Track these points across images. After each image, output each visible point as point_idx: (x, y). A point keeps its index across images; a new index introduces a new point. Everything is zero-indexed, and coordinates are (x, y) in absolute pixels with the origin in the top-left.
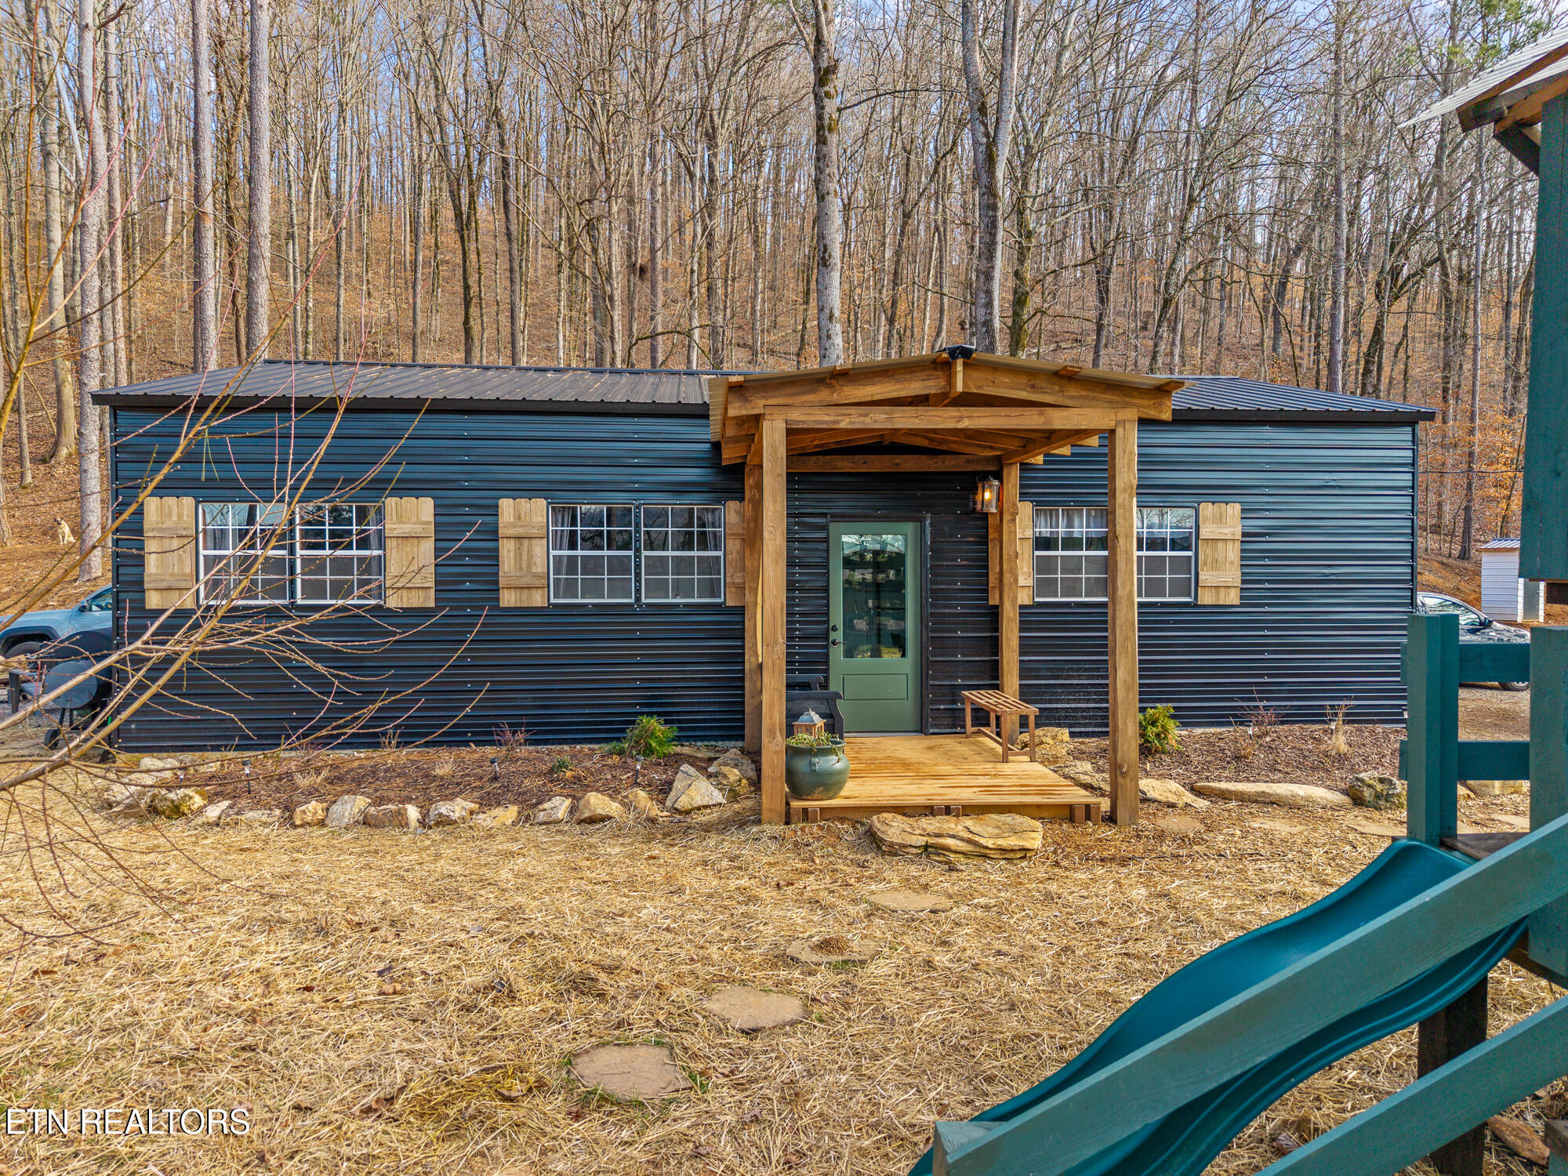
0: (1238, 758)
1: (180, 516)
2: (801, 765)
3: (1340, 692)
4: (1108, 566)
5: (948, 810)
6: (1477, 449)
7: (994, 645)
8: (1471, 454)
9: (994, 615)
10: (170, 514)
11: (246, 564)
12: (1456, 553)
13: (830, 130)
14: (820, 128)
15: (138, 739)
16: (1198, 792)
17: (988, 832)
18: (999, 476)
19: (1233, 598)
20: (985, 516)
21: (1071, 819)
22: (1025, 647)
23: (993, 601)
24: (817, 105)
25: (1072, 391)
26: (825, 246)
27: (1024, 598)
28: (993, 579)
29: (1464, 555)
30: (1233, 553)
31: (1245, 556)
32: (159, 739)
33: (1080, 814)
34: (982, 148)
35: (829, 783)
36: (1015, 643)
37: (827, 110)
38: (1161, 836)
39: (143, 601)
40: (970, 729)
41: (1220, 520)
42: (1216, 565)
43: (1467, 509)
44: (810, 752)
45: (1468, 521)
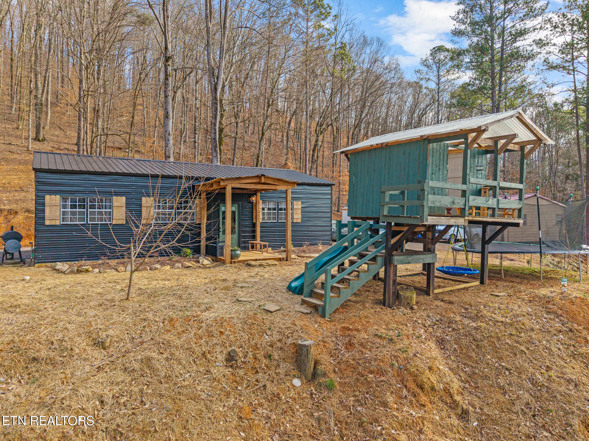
0: (304, 251)
1: (56, 200)
2: (233, 253)
3: (319, 240)
4: (286, 214)
5: (260, 260)
6: (341, 181)
7: (254, 231)
8: (340, 183)
9: (254, 225)
10: (53, 200)
11: (73, 213)
12: (336, 210)
13: (169, 76)
14: (166, 75)
15: (41, 260)
16: (299, 257)
17: (269, 262)
18: (256, 194)
19: (300, 221)
20: (252, 203)
21: (280, 260)
22: (261, 232)
23: (254, 221)
24: (165, 67)
25: (281, 182)
26: (167, 112)
27: (261, 221)
28: (254, 217)
29: (338, 211)
30: (299, 211)
31: (302, 212)
32: (47, 259)
33: (282, 259)
34: (213, 85)
35: (238, 256)
36: (259, 231)
37: (169, 70)
38: (296, 262)
39: (44, 223)
40: (250, 249)
41: (297, 204)
42: (296, 214)
43: (339, 198)
44: (235, 250)
45: (339, 201)
